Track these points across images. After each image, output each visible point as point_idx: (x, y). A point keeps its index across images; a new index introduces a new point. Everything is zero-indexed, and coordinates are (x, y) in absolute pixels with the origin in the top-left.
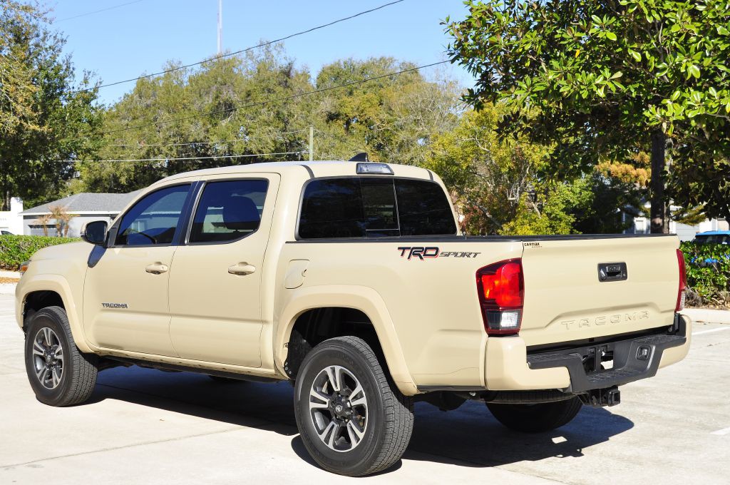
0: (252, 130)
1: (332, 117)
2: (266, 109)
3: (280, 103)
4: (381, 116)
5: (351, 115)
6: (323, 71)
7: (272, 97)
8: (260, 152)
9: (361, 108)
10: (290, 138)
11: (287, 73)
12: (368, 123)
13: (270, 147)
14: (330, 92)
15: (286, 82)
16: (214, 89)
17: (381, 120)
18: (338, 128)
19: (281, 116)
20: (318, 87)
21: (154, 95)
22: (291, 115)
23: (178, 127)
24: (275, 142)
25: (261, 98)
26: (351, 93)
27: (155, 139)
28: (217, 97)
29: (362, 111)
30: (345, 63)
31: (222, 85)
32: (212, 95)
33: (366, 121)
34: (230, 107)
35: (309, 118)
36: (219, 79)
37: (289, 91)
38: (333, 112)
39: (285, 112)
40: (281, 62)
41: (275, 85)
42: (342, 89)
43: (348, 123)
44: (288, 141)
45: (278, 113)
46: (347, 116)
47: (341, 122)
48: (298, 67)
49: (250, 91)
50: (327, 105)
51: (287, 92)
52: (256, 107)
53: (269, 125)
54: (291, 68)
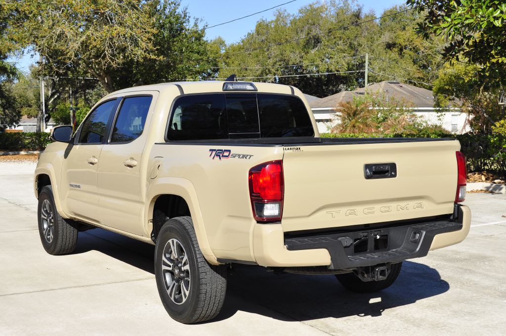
0: (332, 56)
1: (390, 46)
2: (342, 41)
3: (352, 37)
4: (424, 45)
5: (403, 44)
6: (385, 13)
7: (347, 32)
8: (338, 71)
9: (411, 39)
10: (359, 61)
11: (357, 16)
12: (416, 50)
13: (345, 68)
14: (389, 28)
15: (357, 22)
16: (306, 28)
17: (424, 47)
18: (394, 54)
19: (353, 46)
20: (381, 25)
21: (267, 33)
22: (360, 45)
23: (282, 55)
24: (348, 64)
25: (338, 33)
26: (404, 29)
27: (267, 63)
28: (308, 34)
29: (412, 41)
30: (400, 7)
31: (312, 25)
32: (305, 32)
33: (414, 48)
34: (317, 41)
35: (373, 47)
36: (310, 21)
37: (358, 28)
38: (391, 42)
39: (356, 43)
40: (354, 8)
41: (348, 24)
42: (398, 26)
43: (401, 50)
44: (358, 63)
45: (351, 44)
46: (401, 45)
47: (396, 50)
48: (365, 12)
49: (331, 29)
50: (386, 37)
51: (357, 29)
52: (335, 40)
53: (344, 53)
54: (360, 12)
